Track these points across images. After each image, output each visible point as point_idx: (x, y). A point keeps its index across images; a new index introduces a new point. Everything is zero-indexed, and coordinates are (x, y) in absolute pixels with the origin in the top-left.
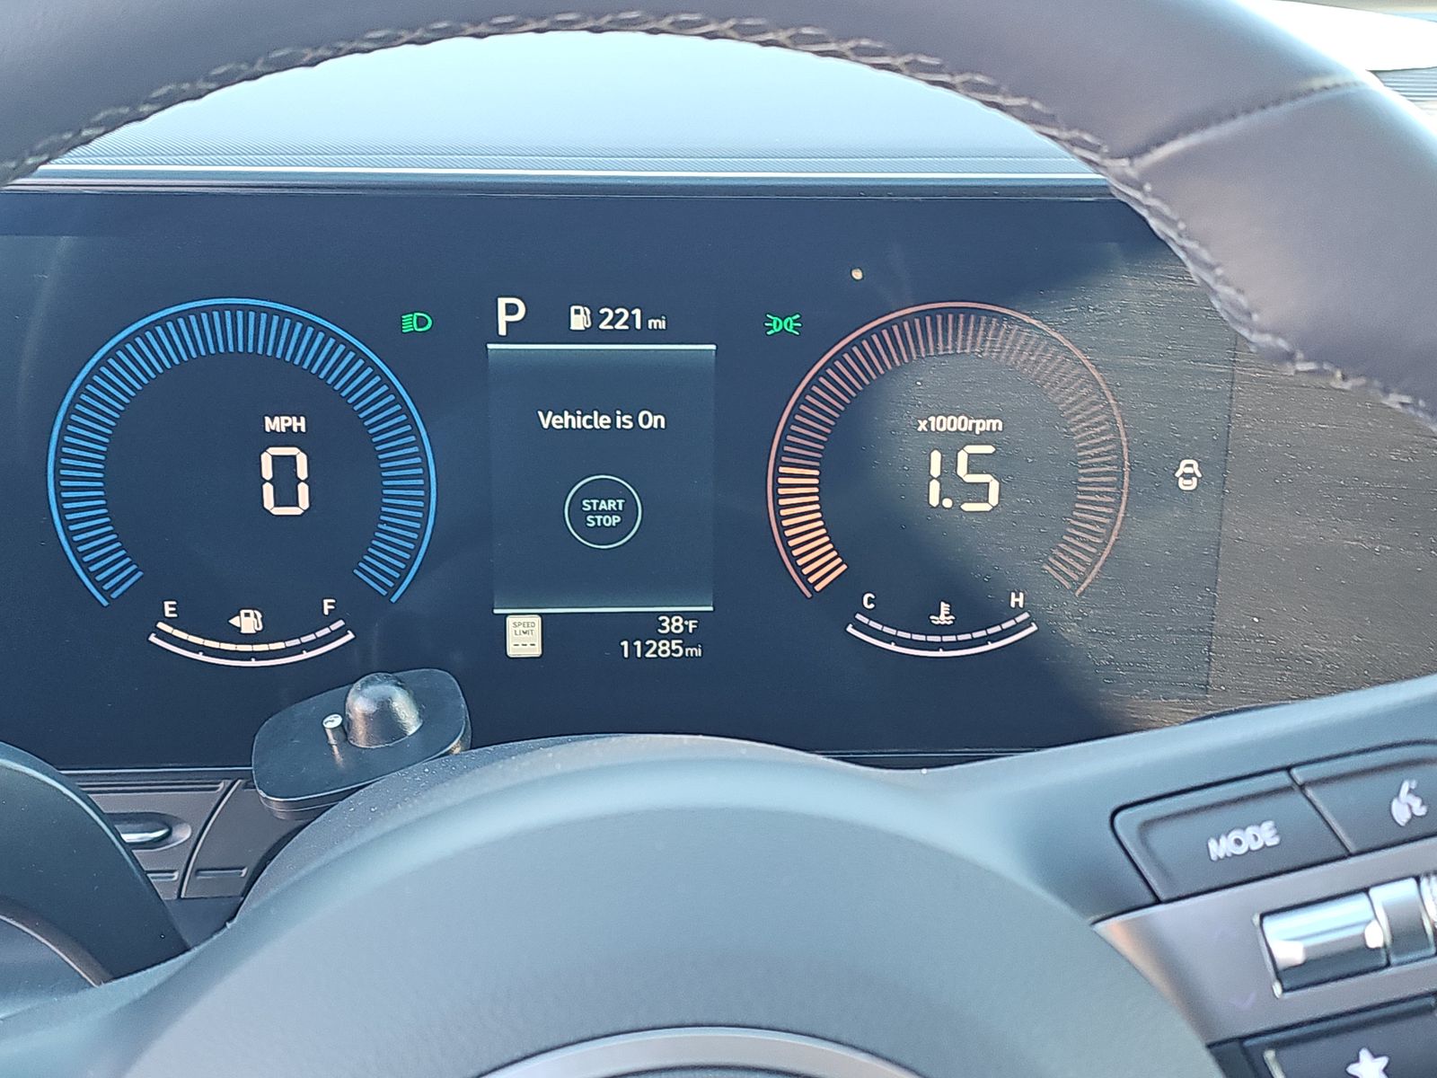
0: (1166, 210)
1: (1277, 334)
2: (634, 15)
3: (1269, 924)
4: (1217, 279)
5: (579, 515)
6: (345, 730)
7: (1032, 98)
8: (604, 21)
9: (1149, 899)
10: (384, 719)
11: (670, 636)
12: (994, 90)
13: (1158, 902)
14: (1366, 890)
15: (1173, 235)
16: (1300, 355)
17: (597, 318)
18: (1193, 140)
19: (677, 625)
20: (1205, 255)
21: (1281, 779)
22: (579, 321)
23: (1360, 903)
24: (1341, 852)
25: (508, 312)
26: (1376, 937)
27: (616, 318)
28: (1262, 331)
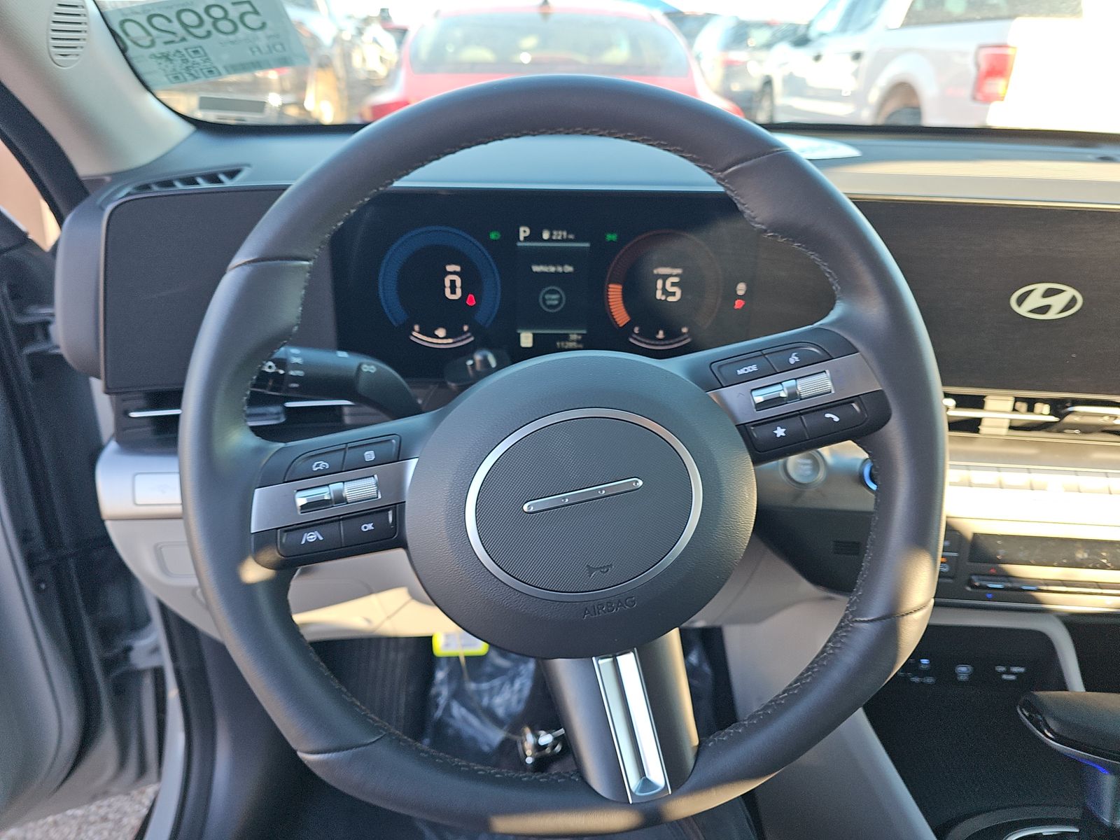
0: (731, 188)
1: (763, 224)
2: (579, 129)
3: (754, 393)
4: (746, 208)
5: (544, 300)
6: (473, 365)
7: (694, 153)
8: (571, 131)
9: (719, 386)
10: (485, 362)
11: (573, 341)
12: (682, 151)
13: (723, 387)
14: (780, 383)
15: (733, 195)
16: (769, 231)
17: (551, 234)
18: (739, 166)
19: (574, 337)
20: (742, 201)
21: (759, 353)
22: (546, 235)
23: (779, 387)
24: (774, 372)
25: (524, 232)
26: (783, 394)
27: (559, 235)
28: (759, 224)
